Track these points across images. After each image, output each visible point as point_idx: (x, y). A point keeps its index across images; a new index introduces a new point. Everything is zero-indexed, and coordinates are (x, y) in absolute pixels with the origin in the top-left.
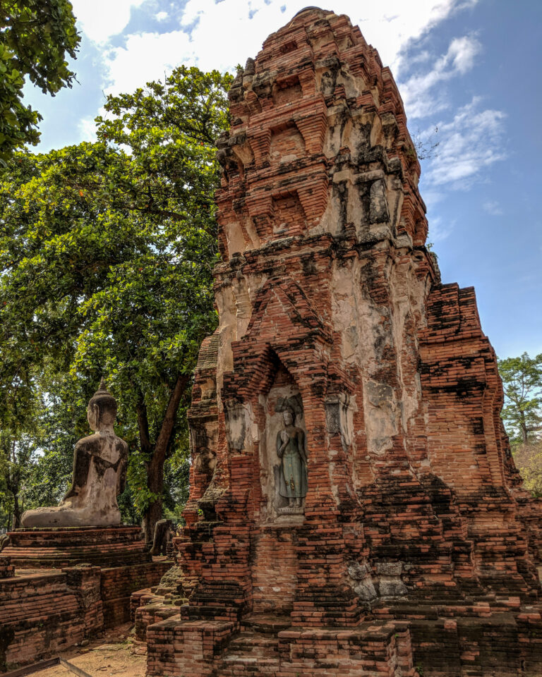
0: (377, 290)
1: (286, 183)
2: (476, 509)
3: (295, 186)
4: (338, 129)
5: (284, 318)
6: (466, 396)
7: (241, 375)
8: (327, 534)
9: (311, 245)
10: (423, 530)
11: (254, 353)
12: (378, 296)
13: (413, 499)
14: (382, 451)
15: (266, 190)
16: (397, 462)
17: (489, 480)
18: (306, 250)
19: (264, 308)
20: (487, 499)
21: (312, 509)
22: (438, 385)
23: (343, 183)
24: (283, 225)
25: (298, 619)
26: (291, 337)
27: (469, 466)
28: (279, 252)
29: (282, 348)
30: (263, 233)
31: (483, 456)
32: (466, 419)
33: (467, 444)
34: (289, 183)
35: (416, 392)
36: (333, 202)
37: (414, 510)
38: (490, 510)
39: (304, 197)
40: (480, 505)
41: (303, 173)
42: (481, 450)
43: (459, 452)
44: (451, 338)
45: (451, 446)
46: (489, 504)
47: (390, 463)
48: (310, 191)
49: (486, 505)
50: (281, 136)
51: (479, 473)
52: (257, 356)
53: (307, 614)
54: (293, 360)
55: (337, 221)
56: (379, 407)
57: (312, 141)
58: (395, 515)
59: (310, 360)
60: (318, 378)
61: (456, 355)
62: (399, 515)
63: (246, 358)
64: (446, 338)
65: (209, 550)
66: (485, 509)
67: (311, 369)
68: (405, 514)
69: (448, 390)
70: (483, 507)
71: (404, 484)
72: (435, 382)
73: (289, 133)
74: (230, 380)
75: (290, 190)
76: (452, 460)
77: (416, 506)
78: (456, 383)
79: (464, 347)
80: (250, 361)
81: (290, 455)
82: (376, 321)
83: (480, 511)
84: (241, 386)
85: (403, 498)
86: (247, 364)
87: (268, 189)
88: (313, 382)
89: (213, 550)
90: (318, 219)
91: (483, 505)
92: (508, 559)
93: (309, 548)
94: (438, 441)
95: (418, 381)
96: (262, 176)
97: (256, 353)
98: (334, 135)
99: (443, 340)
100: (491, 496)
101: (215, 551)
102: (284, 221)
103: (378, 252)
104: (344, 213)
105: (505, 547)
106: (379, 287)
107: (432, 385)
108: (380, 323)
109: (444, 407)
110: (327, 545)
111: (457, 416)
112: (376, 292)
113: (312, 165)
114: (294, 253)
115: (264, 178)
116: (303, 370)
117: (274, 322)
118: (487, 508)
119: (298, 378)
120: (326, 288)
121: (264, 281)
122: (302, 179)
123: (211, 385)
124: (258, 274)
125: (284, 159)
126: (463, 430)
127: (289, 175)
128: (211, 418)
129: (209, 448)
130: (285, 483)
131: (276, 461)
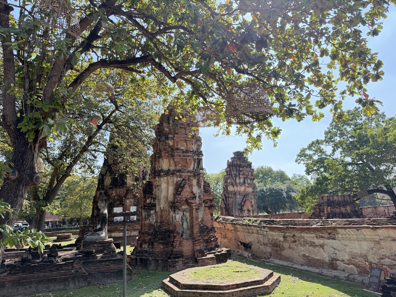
1: (184, 156)
3: (187, 158)
4: (194, 144)
5: (189, 192)
6: (211, 208)
7: (180, 204)
9: (190, 173)
10: (208, 237)
14: (199, 221)
16: (202, 223)
19: (184, 189)
21: (196, 234)
23: (196, 159)
26: (191, 196)
27: (210, 223)
28: (183, 173)
29: (189, 199)
35: (203, 207)
36: (193, 162)
37: (206, 233)
39: (188, 160)
41: (188, 154)
43: (209, 220)
45: (207, 219)
48: (190, 159)
50: (181, 141)
54: (192, 202)
55: (193, 167)
59: (195, 203)
61: (209, 199)
62: (204, 234)
67: (196, 205)
69: (208, 207)
71: (204, 228)
73: (183, 142)
75: (185, 158)
76: (207, 222)
78: (210, 205)
79: (211, 197)
85: (205, 231)
86: (181, 202)
87: (180, 156)
90: (190, 166)
94: (205, 218)
95: (203, 205)
98: (193, 146)
102: (181, 164)
104: (194, 165)
105: (216, 239)
108: (200, 192)
109: (207, 210)
111: (209, 212)
112: (199, 184)
113: (190, 153)
114: (186, 174)
115: (178, 153)
116: (194, 205)
117: (187, 192)
120: (192, 184)
121: (179, 179)
122: (188, 156)
123: (150, 200)
124: (177, 177)
125: (182, 148)
126: (210, 215)
127: (185, 154)
128: (152, 210)
129: (151, 217)
130: (183, 228)
131: (181, 223)
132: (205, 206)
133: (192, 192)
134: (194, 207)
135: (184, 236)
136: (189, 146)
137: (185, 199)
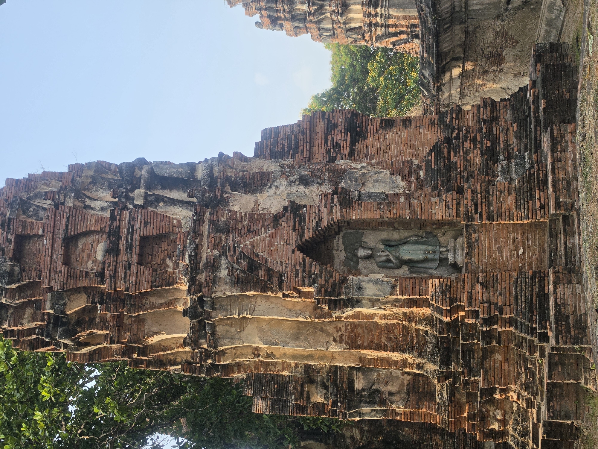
0: (256, 180)
1: (129, 247)
2: (456, 127)
3: (137, 237)
4: (88, 202)
5: (271, 236)
6: (361, 129)
7: (321, 277)
8: (472, 197)
9: (201, 223)
10: (472, 146)
11: (300, 264)
12: (262, 180)
13: (446, 154)
14: (403, 184)
15: (129, 268)
16: (413, 173)
17: (433, 119)
18: (205, 229)
19: (257, 255)
20: (448, 120)
21: (451, 210)
22: (348, 148)
23: (146, 196)
24: (168, 262)
25: (543, 211)
26: (291, 228)
27: (420, 133)
28: (199, 256)
29: (301, 235)
30: (171, 280)
31: (412, 122)
32: (380, 132)
33: (401, 133)
34: (131, 244)
35: (352, 164)
36: (161, 209)
37: (455, 155)
38: (457, 118)
39: (149, 231)
40: (454, 124)
41: (124, 231)
42: (407, 123)
43: (408, 139)
44: (308, 138)
45: (402, 146)
46: (453, 118)
47: (413, 178)
48: (146, 224)
49: (454, 120)
50: (73, 257)
51: (427, 126)
52: (304, 260)
53: (538, 204)
54: (314, 224)
55: (181, 209)
56: (363, 184)
57: (93, 223)
58: (458, 170)
59: (317, 208)
60: (335, 201)
61: (323, 137)
62: (459, 166)
63: (304, 271)
64: (307, 143)
65: (485, 308)
66: (457, 121)
67: (325, 206)
68: (458, 161)
69: (353, 142)
70: (455, 123)
71: (433, 164)
72: (346, 150)
73: (74, 248)
74: (323, 289)
75: (138, 243)
76: (414, 145)
77: (452, 154)
78: (349, 134)
79: (318, 131)
80: (307, 269)
81: (401, 251)
82: (284, 182)
83: (458, 125)
84: (331, 276)
85: (444, 163)
86: (310, 271)
87: (128, 267)
88: (338, 205)
89: (485, 305)
90: (175, 221)
91: (454, 122)
92: (498, 108)
93: (484, 209)
94: (397, 155)
95: (342, 162)
96: (112, 273)
97: (301, 260)
98: (92, 206)
99: (308, 144)
100: (447, 118)
101: (486, 302)
102: (164, 260)
103: (222, 173)
104: (173, 202)
105: (488, 108)
106: (254, 178)
107: (347, 153)
108: (287, 179)
109: (367, 148)
110: (481, 193)
111: (377, 138)
112: (258, 180)
113: (119, 220)
115: (116, 271)
116: (326, 213)
117: (274, 246)
118: (456, 119)
119: (332, 219)
120: (246, 214)
121: (223, 273)
122: (131, 230)
123: (313, 388)
124: (215, 281)
125: (99, 256)
126: (389, 135)
127: (123, 243)
128: (351, 382)
129: (382, 388)
130: (426, 260)
131: (404, 271)
132: (352, 154)
133: (276, 219)
134: (337, 214)
135: (460, 259)
136: (91, 224)
137: (300, 256)
